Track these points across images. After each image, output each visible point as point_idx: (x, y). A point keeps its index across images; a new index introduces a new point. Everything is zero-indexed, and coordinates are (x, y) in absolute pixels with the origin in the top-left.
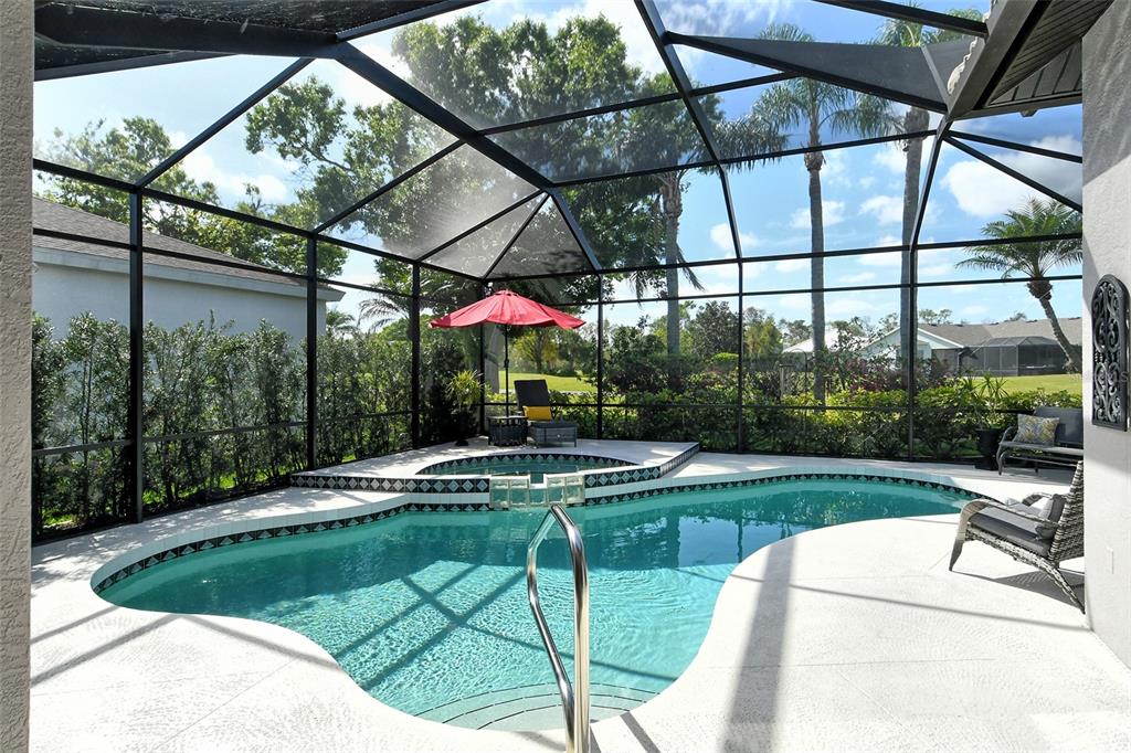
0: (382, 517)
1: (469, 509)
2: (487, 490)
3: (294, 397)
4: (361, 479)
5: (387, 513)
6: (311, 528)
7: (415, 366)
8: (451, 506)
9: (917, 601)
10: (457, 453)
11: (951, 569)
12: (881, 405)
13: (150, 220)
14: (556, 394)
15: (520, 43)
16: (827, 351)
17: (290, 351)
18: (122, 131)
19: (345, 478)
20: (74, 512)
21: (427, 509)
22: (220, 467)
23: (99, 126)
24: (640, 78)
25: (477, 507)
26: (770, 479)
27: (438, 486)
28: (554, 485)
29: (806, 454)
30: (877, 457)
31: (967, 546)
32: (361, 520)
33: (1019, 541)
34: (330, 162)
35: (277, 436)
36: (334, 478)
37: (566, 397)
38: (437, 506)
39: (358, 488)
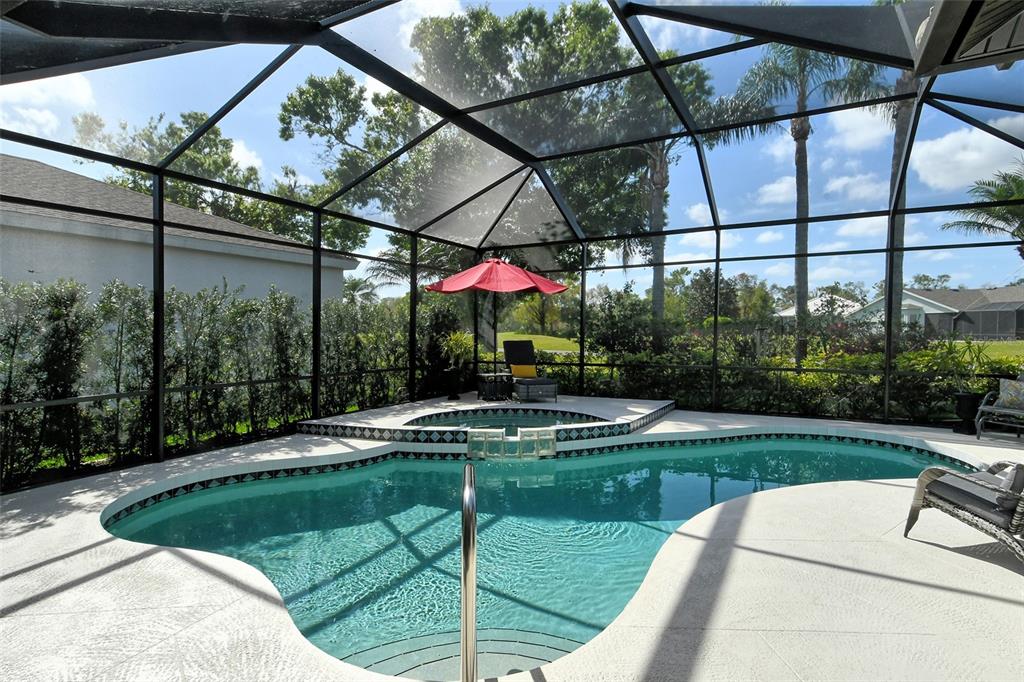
0: (370, 463)
1: (450, 458)
2: (465, 441)
3: (303, 354)
4: (355, 428)
5: (375, 460)
6: (306, 471)
7: (412, 326)
8: (433, 454)
9: (864, 568)
10: (446, 407)
11: (906, 535)
12: (858, 368)
13: (205, 201)
14: (542, 354)
15: (520, 30)
16: (809, 315)
17: (299, 313)
18: (179, 124)
19: (342, 427)
20: (106, 451)
21: (412, 457)
22: (235, 415)
23: (160, 120)
24: (633, 59)
25: (456, 456)
26: (740, 438)
27: (422, 437)
28: (527, 438)
29: (779, 414)
30: (852, 418)
31: (924, 513)
32: (351, 465)
33: (979, 510)
34: (352, 146)
35: (288, 388)
36: (333, 426)
37: (552, 357)
38: (421, 454)
39: (353, 436)
